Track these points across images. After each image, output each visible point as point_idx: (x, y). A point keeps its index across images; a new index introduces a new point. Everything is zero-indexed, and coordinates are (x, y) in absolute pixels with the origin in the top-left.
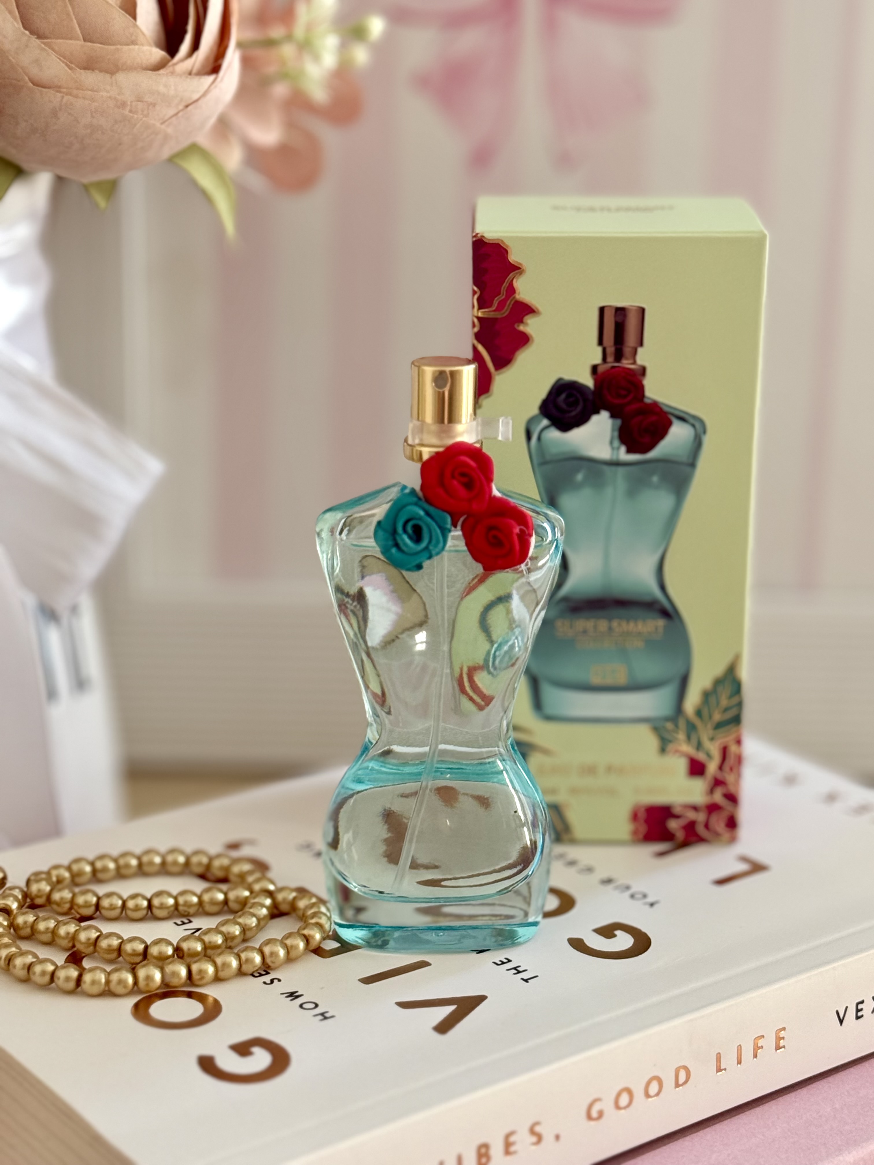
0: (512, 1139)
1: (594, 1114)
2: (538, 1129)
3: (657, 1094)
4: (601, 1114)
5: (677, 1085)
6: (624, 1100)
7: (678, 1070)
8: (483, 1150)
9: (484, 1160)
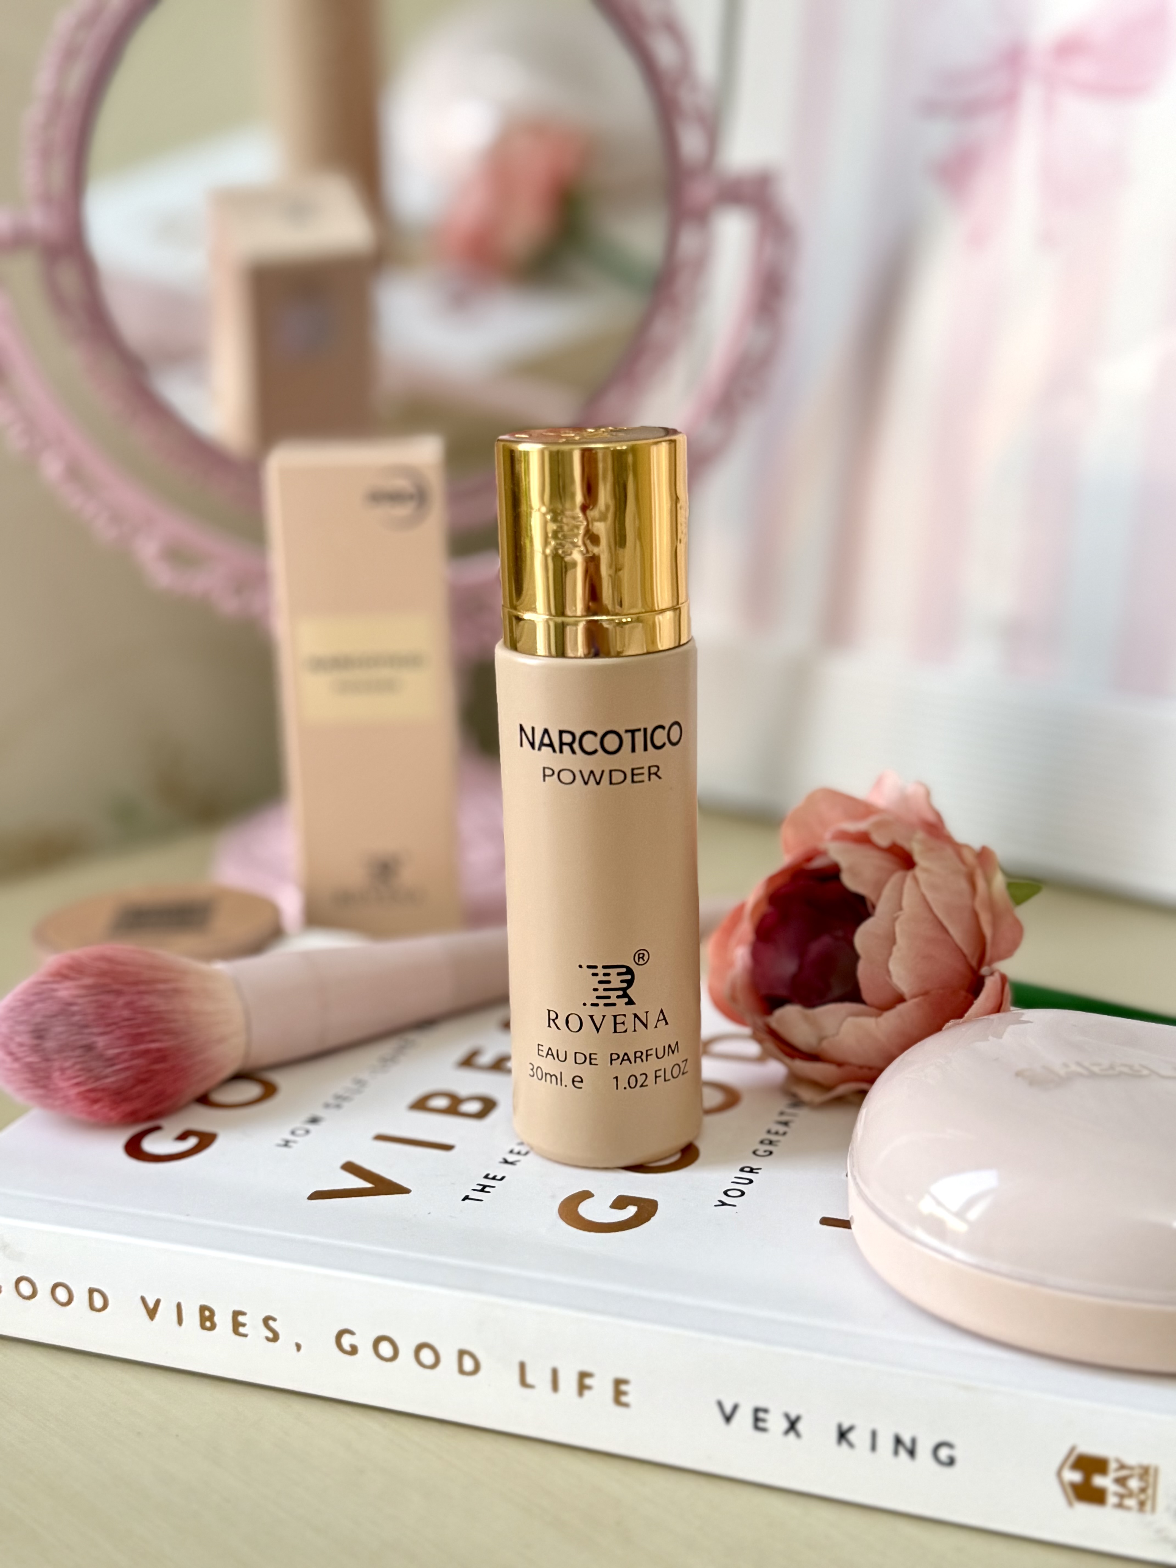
0: (241, 1319)
4: (354, 1350)
7: (462, 1353)
8: (207, 1313)
9: (208, 1324)
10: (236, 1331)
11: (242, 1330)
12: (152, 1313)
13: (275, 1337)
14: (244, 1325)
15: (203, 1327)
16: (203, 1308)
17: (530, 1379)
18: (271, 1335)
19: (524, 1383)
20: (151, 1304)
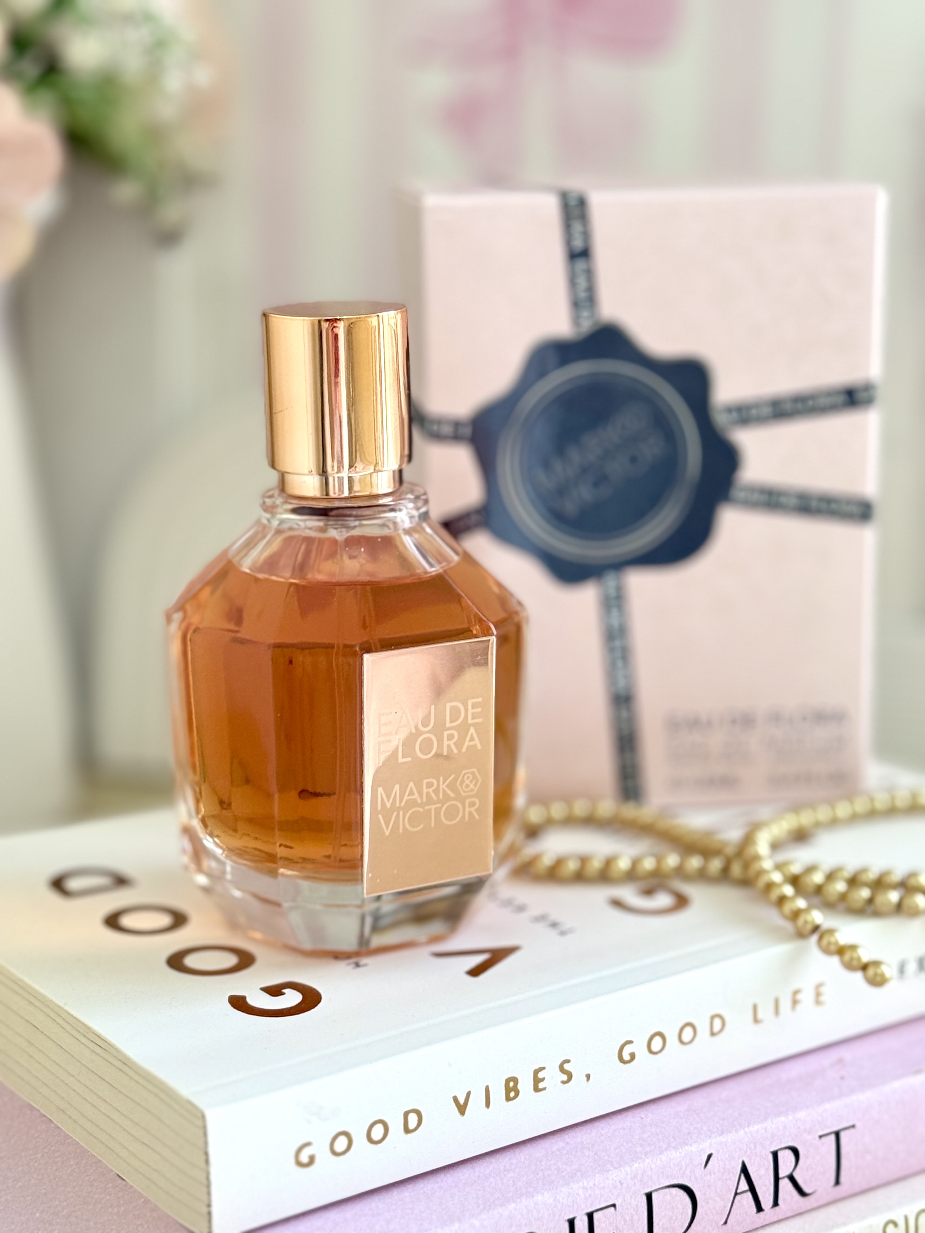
0: (541, 1075)
1: (626, 1057)
2: (566, 1066)
3: (691, 1041)
4: (633, 1056)
5: (713, 1034)
6: (657, 1044)
7: (713, 1018)
8: (511, 1084)
9: (512, 1094)
10: (537, 1089)
11: (541, 1085)
12: (462, 1109)
13: (570, 1076)
14: (543, 1080)
15: (508, 1099)
16: (508, 1081)
17: (760, 1016)
18: (565, 1078)
19: (756, 1020)
20: (462, 1101)
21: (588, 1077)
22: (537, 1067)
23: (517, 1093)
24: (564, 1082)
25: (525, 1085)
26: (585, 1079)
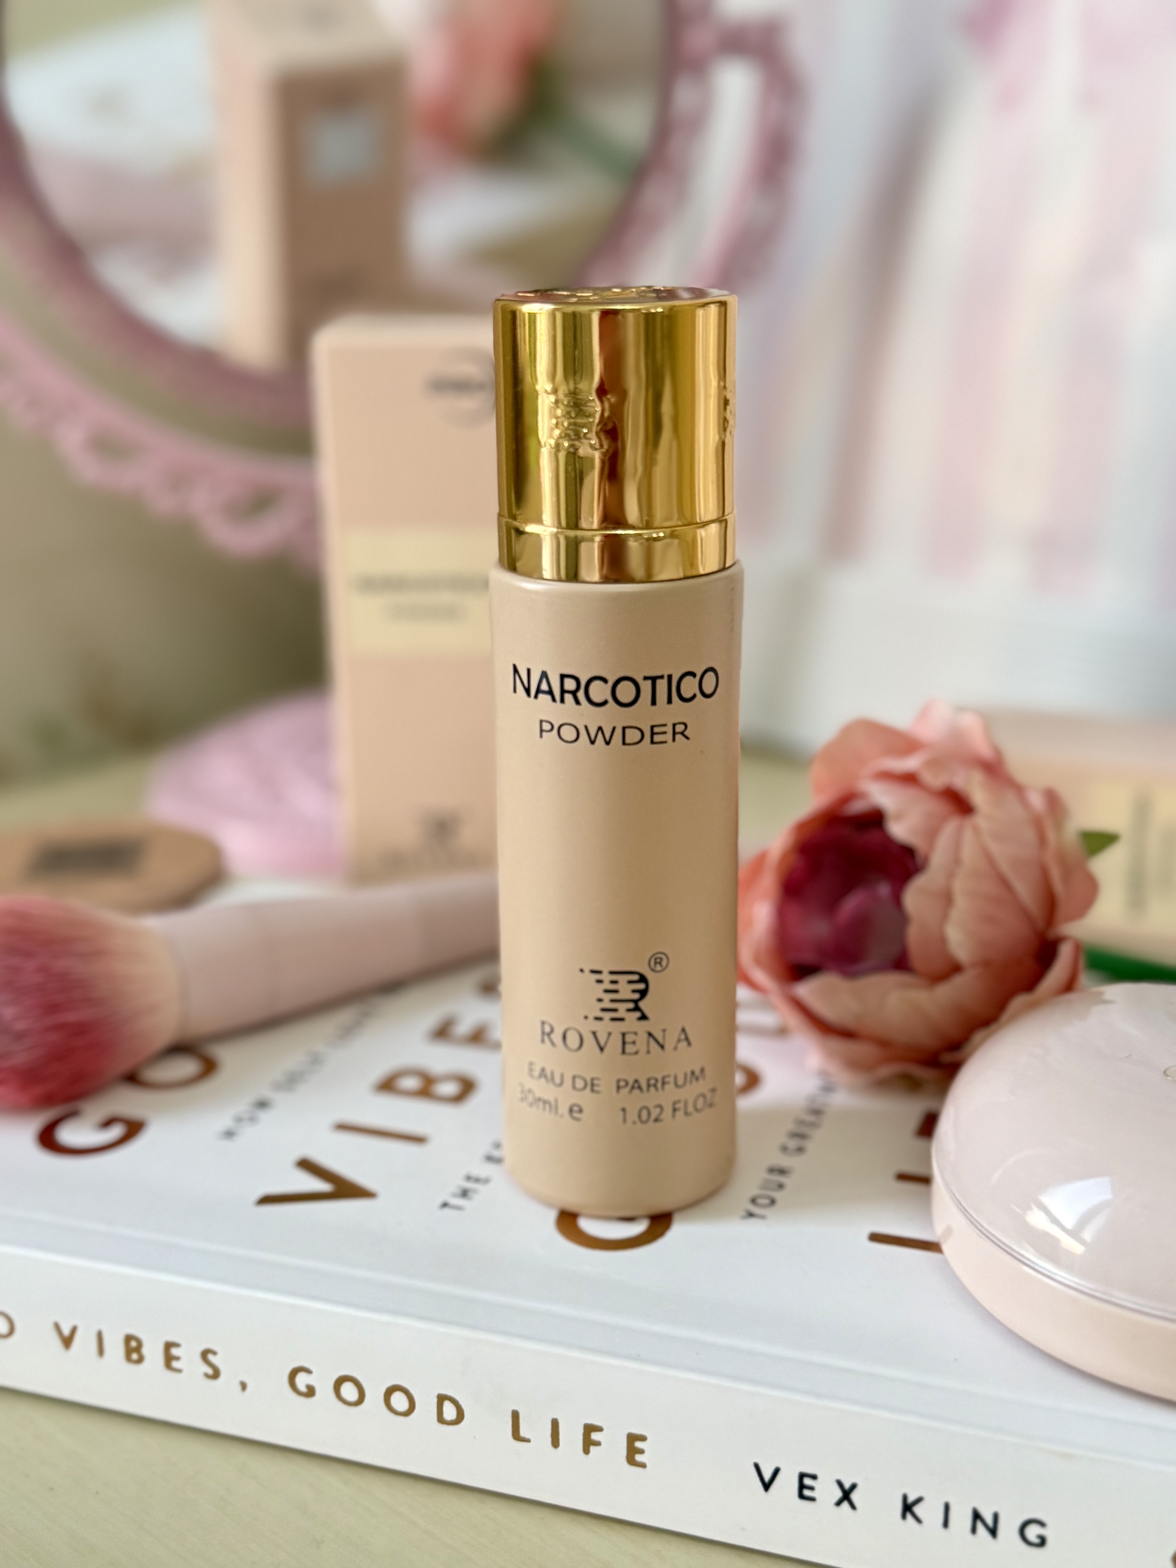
0: (174, 1351)
1: (301, 1387)
2: (211, 1358)
3: (405, 1414)
4: (310, 1392)
5: (441, 1419)
6: (349, 1391)
7: (442, 1399)
9: (135, 1356)
10: (168, 1366)
11: (175, 1364)
12: (67, 1341)
13: (216, 1374)
14: (177, 1358)
15: (128, 1358)
16: (129, 1338)
17: (523, 1433)
18: (210, 1371)
19: (516, 1435)
20: (66, 1332)
21: (244, 1386)
22: (171, 1339)
23: (140, 1360)
24: (207, 1376)
25: (153, 1352)
26: (239, 1388)
